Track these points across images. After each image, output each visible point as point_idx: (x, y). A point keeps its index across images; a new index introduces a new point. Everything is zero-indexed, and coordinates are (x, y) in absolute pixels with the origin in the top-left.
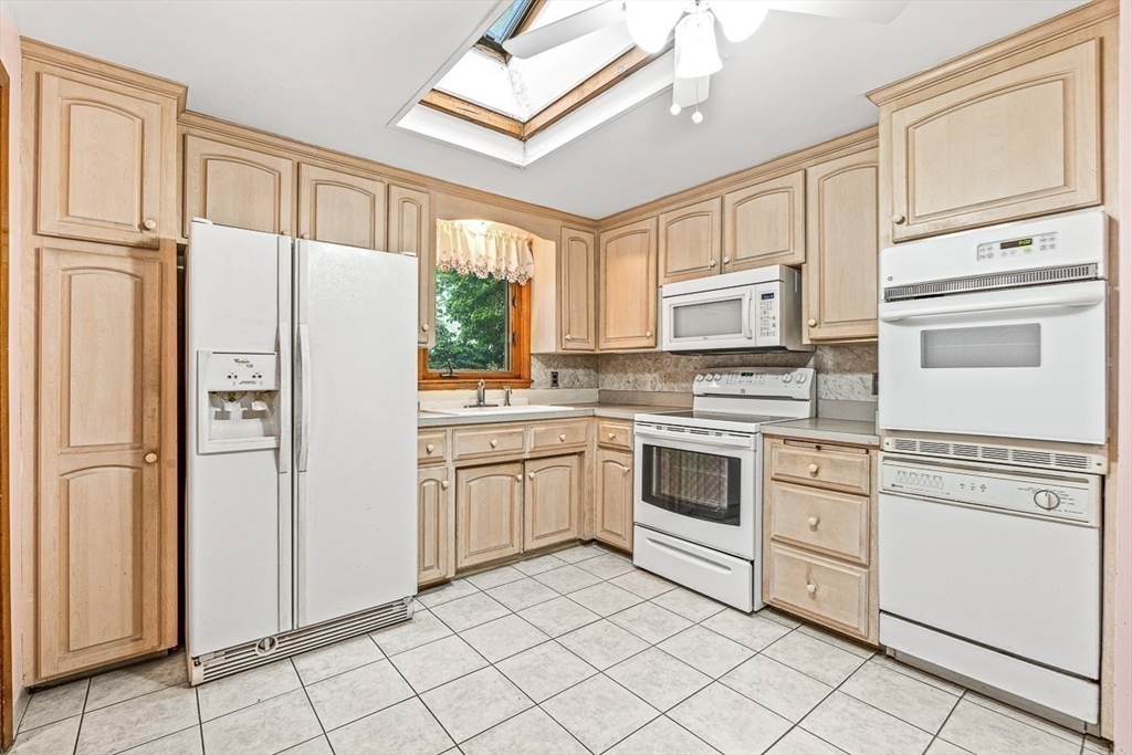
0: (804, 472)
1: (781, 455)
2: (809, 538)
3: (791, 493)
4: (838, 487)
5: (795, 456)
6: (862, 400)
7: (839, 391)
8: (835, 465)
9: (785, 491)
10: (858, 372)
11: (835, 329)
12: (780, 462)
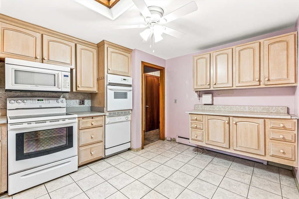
0: (89, 125)
1: (83, 122)
2: (91, 141)
3: (86, 132)
4: (97, 126)
5: (87, 121)
6: (76, 106)
7: (70, 104)
8: (97, 121)
9: (84, 132)
10: (75, 99)
11: (84, 89)
12: (83, 124)
